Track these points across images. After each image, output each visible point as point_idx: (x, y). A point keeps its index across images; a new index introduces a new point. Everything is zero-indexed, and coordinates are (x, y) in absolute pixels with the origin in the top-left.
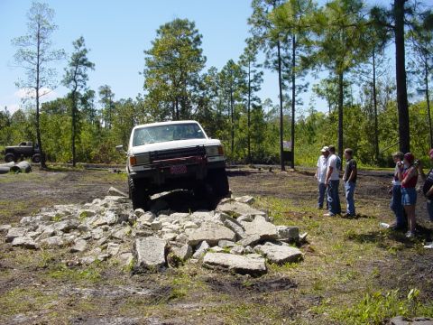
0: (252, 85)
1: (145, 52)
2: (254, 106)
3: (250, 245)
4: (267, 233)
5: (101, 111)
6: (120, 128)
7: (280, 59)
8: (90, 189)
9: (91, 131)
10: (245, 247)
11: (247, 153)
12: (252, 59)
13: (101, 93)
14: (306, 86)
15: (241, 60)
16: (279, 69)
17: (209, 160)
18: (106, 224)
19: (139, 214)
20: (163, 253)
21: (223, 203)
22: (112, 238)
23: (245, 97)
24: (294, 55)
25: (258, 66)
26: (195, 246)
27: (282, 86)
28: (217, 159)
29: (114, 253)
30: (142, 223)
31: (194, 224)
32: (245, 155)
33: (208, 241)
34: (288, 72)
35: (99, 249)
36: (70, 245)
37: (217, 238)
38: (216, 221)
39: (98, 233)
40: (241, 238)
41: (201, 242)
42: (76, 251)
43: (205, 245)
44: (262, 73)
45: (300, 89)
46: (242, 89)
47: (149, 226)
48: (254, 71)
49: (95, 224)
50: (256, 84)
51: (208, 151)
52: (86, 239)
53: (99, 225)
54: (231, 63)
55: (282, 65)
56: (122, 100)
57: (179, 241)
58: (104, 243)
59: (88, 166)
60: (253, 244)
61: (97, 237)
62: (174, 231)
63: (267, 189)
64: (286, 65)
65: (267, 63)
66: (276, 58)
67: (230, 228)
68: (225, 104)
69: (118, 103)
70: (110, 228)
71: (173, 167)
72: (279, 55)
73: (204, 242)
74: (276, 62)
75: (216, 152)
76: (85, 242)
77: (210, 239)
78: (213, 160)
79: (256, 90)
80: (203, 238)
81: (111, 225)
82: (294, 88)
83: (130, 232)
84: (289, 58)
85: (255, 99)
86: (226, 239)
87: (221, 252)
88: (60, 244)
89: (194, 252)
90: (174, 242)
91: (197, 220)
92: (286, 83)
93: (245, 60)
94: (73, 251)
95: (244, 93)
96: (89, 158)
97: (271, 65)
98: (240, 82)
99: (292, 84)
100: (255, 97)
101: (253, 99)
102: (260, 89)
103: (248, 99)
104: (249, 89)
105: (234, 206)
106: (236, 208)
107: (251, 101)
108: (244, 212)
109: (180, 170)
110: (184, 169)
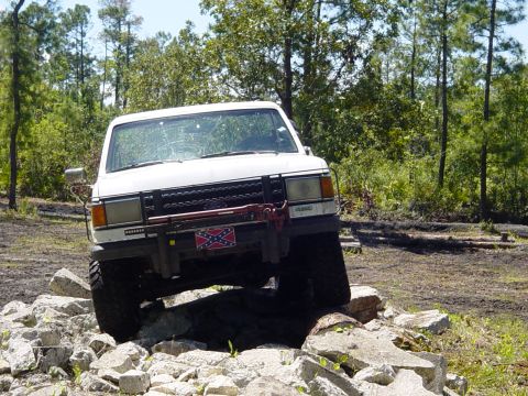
5: (104, 64)
8: (29, 271)
9: (68, 114)
11: (478, 191)
13: (102, 15)
17: (295, 213)
18: (8, 371)
19: (100, 348)
21: (323, 330)
23: (478, 39)
28: (317, 210)
30: (101, 374)
32: (474, 198)
38: (290, 379)
46: (472, 18)
47: (116, 382)
51: (293, 191)
59: (51, 208)
63: (504, 294)
68: (426, 56)
69: (152, 44)
70: (15, 383)
71: (200, 232)
75: (315, 192)
78: (306, 213)
79: (511, 20)
85: (506, 46)
91: (241, 374)
95: (479, 28)
96: (58, 186)
100: (506, 41)
101: (502, 45)
102: (523, 17)
103: (487, 44)
104: (493, 17)
105: (350, 340)
106: (355, 347)
107: (497, 50)
108: (377, 358)
109: (219, 239)
110: (230, 237)
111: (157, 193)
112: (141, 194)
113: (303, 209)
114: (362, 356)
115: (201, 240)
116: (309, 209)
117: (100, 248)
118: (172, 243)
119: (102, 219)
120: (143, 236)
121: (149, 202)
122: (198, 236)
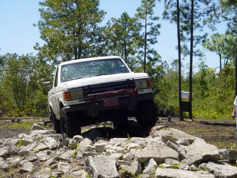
0: (148, 37)
1: (41, 3)
2: (150, 58)
3: (194, 164)
4: (209, 154)
6: (12, 80)
7: (179, 10)
10: (190, 165)
12: (149, 11)
14: (204, 37)
15: (138, 12)
16: (177, 20)
17: (139, 93)
18: (47, 148)
19: (78, 140)
20: (115, 168)
21: (158, 129)
22: (58, 159)
24: (192, 6)
25: (156, 18)
26: (143, 163)
27: (180, 38)
28: (146, 91)
29: (65, 171)
31: (137, 145)
33: (155, 159)
34: (186, 22)
35: (48, 169)
36: (16, 167)
37: (163, 156)
38: (159, 142)
39: (43, 155)
40: (184, 158)
41: (149, 159)
42: (26, 172)
43: (153, 163)
44: (159, 26)
45: (198, 40)
48: (151, 24)
49: (37, 149)
50: (153, 37)
51: (137, 83)
52: (32, 161)
53: (41, 150)
54: (125, 16)
55: (181, 16)
56: (8, 54)
57: (126, 160)
58: (51, 164)
60: (197, 163)
61: (44, 159)
62: (119, 152)
64: (185, 16)
65: (165, 13)
66: (174, 9)
67: (173, 148)
70: (53, 152)
72: (178, 6)
73: (152, 160)
74: (174, 13)
75: (145, 85)
76: (31, 164)
77: (157, 157)
78: (142, 93)
79: (152, 43)
80: (151, 156)
81: (54, 149)
82: (192, 39)
83: (76, 154)
84: (187, 8)
85: (151, 52)
86: (171, 158)
87: (170, 167)
88: (4, 167)
89: (143, 169)
90: (122, 161)
92: (185, 33)
93: (142, 12)
94: (22, 172)
95: (140, 45)
97: (170, 15)
98: (134, 35)
99: (190, 35)
100: (151, 50)
101: (149, 51)
102: (156, 42)
103: (144, 51)
104: (145, 41)
105: (169, 132)
106: (172, 134)
107: (147, 53)
108: (180, 137)
109: (112, 102)
110: (116, 102)
111: (89, 86)
112: (83, 87)
113: (141, 91)
114: (175, 136)
115: (106, 103)
116: (143, 91)
117: (68, 107)
118: (96, 104)
119: (69, 97)
120: (85, 102)
121: (86, 90)
122: (105, 101)
